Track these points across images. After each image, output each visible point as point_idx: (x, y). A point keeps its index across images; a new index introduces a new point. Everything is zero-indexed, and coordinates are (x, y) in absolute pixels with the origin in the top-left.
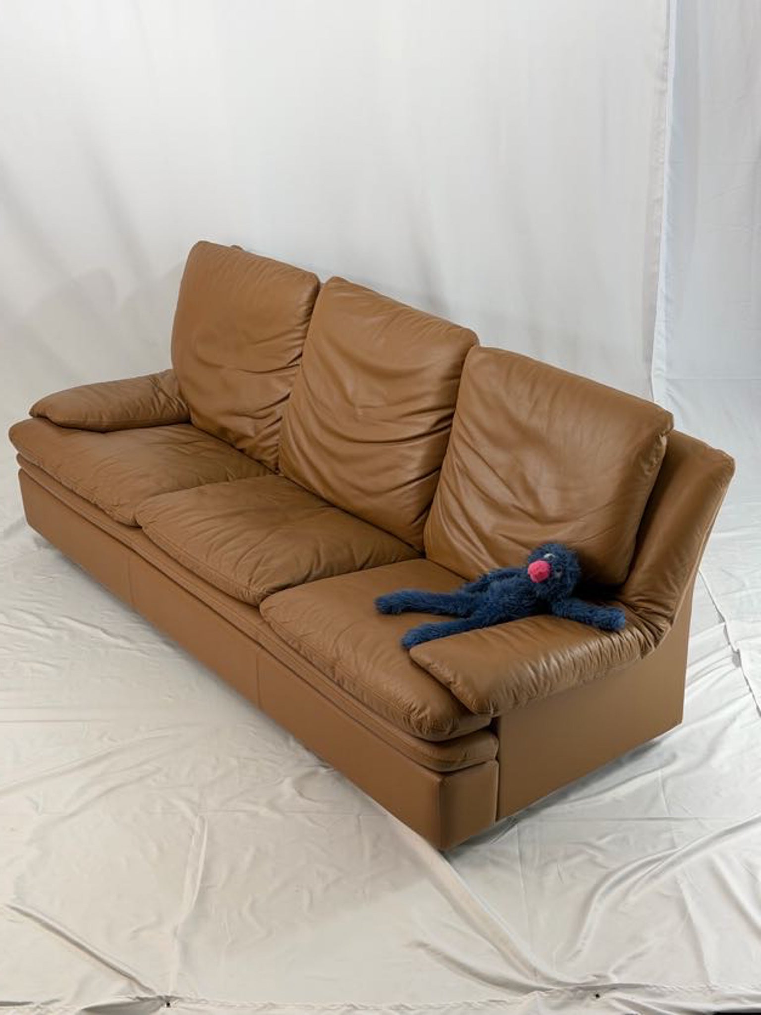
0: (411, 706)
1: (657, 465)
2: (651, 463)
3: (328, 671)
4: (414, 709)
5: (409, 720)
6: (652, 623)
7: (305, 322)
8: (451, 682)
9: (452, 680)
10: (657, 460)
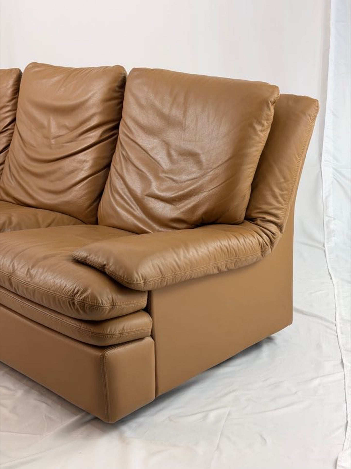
0: (74, 291)
1: (268, 127)
2: (263, 125)
3: (7, 286)
4: (77, 293)
5: (73, 304)
6: (266, 229)
7: (12, 99)
8: (105, 265)
9: (105, 263)
10: (267, 123)
